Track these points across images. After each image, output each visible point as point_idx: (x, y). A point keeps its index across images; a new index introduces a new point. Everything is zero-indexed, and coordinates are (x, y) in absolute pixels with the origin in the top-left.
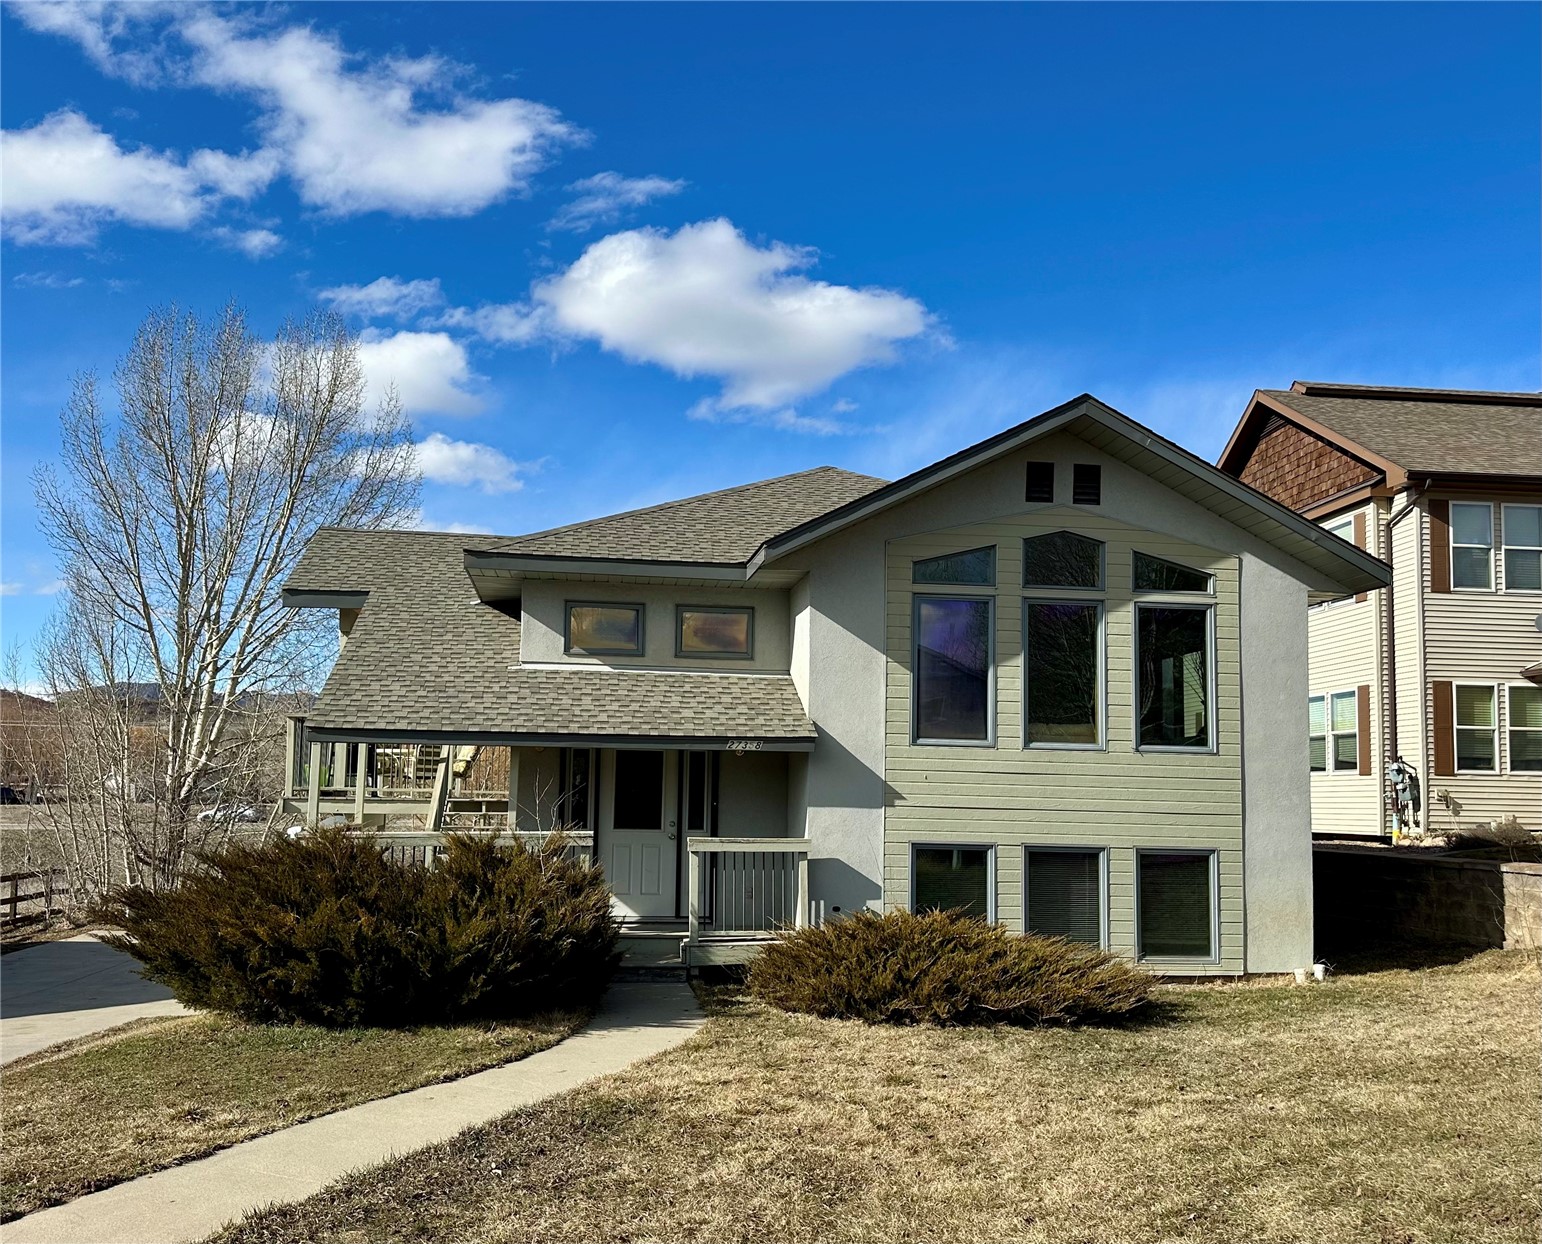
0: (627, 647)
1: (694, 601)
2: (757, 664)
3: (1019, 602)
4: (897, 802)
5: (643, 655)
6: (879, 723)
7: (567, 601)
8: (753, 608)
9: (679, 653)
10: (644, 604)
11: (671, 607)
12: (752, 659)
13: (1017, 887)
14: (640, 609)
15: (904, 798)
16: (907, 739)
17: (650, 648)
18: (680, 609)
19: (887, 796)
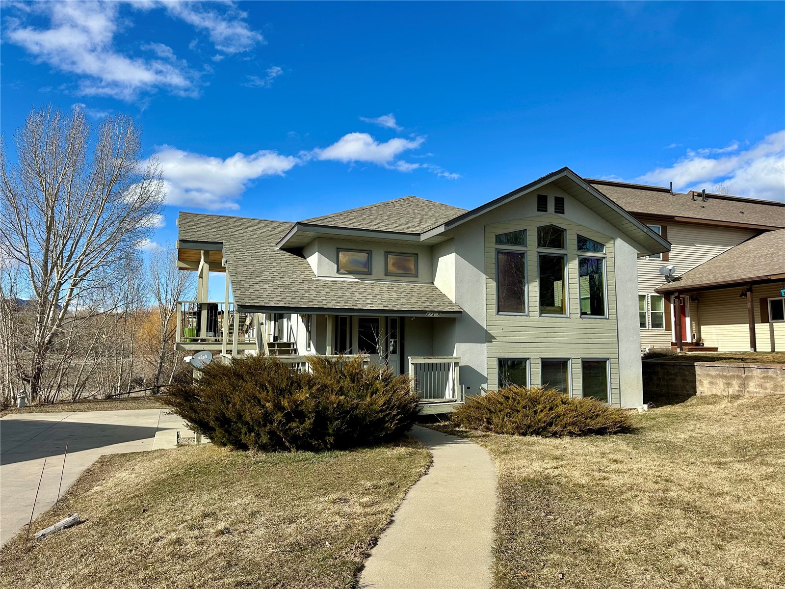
0: (364, 271)
1: (393, 250)
2: (419, 279)
3: (536, 254)
4: (493, 340)
5: (371, 274)
6: (483, 305)
7: (337, 248)
8: (417, 254)
9: (387, 274)
10: (371, 251)
11: (383, 252)
12: (417, 277)
13: (538, 376)
14: (370, 253)
15: (495, 339)
16: (495, 312)
17: (374, 271)
18: (387, 253)
19: (488, 338)
